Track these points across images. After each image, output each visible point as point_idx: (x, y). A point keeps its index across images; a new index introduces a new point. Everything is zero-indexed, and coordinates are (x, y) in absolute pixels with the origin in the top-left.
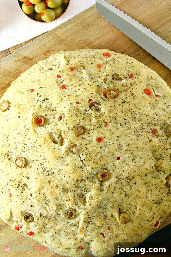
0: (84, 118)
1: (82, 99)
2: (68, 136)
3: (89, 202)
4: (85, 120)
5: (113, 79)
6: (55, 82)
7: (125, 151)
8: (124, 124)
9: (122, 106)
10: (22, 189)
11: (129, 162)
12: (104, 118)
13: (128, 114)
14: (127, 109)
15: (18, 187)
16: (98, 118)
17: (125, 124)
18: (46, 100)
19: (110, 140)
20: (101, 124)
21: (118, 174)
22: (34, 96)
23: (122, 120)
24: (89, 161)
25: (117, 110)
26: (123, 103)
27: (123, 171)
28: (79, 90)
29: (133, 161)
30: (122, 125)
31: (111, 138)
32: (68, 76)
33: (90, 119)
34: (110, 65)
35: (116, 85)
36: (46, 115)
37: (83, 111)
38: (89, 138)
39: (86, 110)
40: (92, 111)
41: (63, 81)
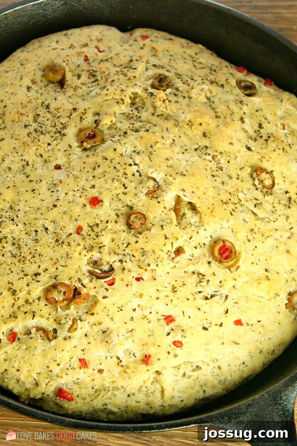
0: (127, 246)
1: (129, 286)
2: (162, 214)
3: (125, 96)
4: (125, 241)
5: (55, 331)
6: (187, 334)
7: (41, 181)
8: (39, 231)
9: (39, 266)
10: (259, 134)
11: (35, 160)
12: (82, 243)
13: (29, 251)
14: (29, 260)
15: (269, 137)
16: (96, 244)
17: (36, 231)
18: (209, 297)
19: (73, 201)
20: (90, 233)
21: (61, 140)
22: (235, 309)
23: (43, 239)
24: (121, 163)
25: (52, 259)
26: (37, 274)
27: (49, 144)
28: (134, 308)
29: (27, 162)
30: (43, 229)
31: (70, 204)
32: (157, 344)
33: (114, 243)
34: (59, 365)
35: (50, 315)
36: (209, 263)
37: (128, 260)
38: (117, 206)
39: (122, 263)
40: (108, 260)
41: (169, 334)
